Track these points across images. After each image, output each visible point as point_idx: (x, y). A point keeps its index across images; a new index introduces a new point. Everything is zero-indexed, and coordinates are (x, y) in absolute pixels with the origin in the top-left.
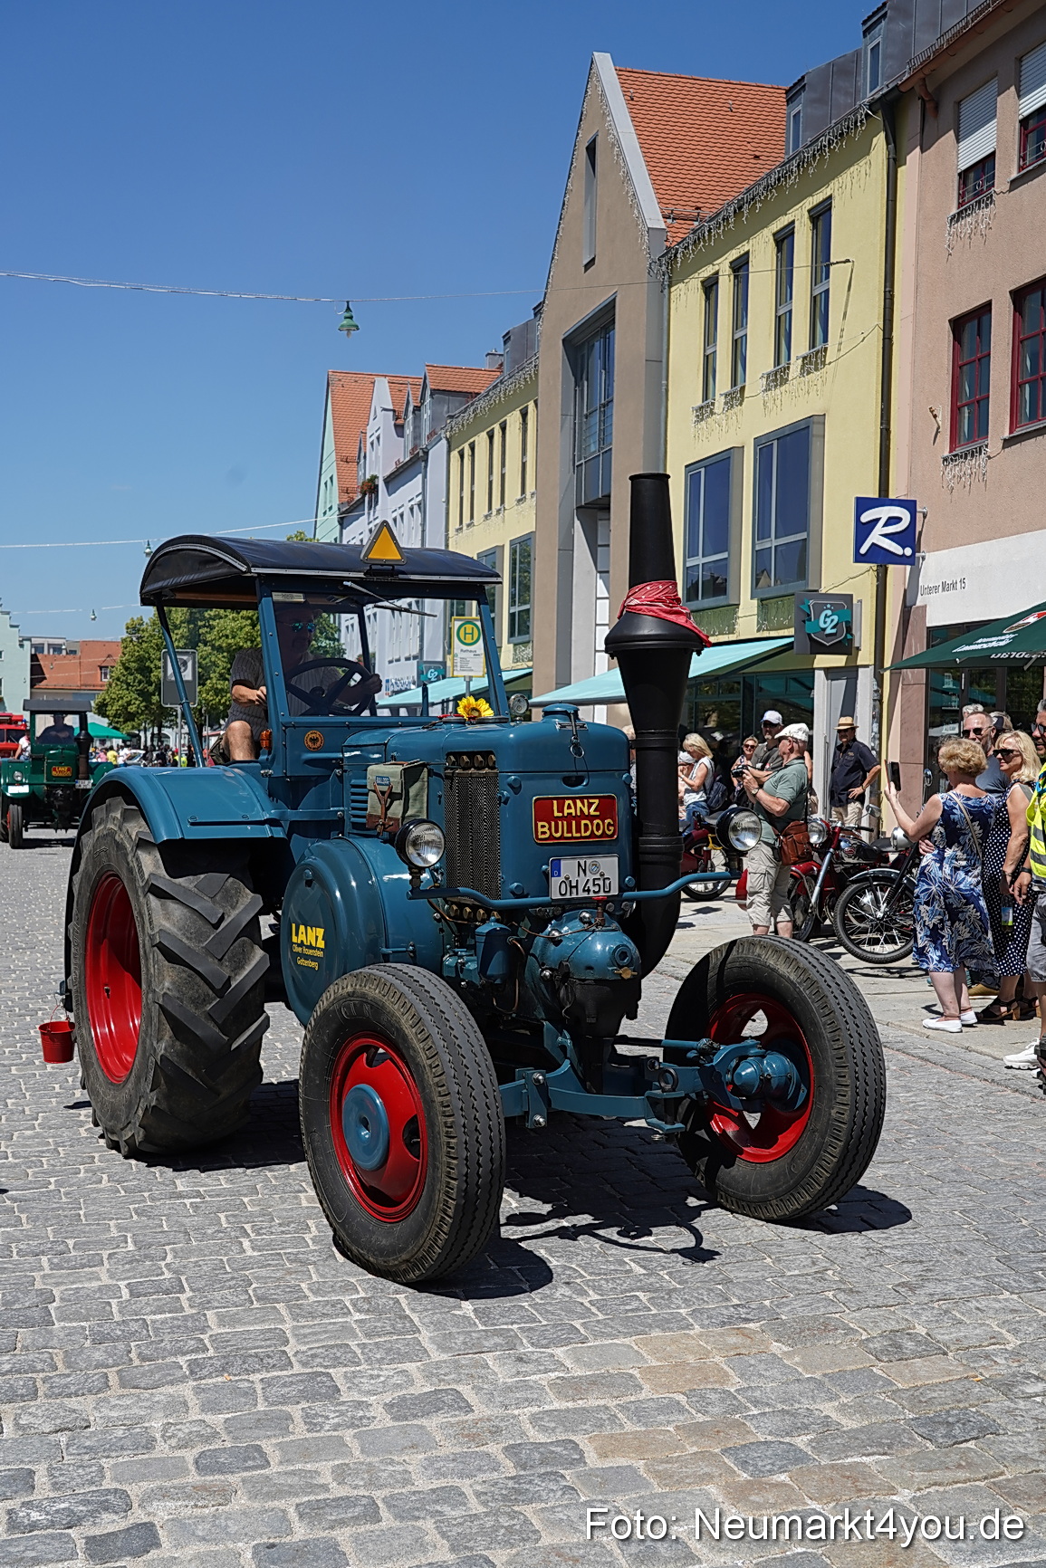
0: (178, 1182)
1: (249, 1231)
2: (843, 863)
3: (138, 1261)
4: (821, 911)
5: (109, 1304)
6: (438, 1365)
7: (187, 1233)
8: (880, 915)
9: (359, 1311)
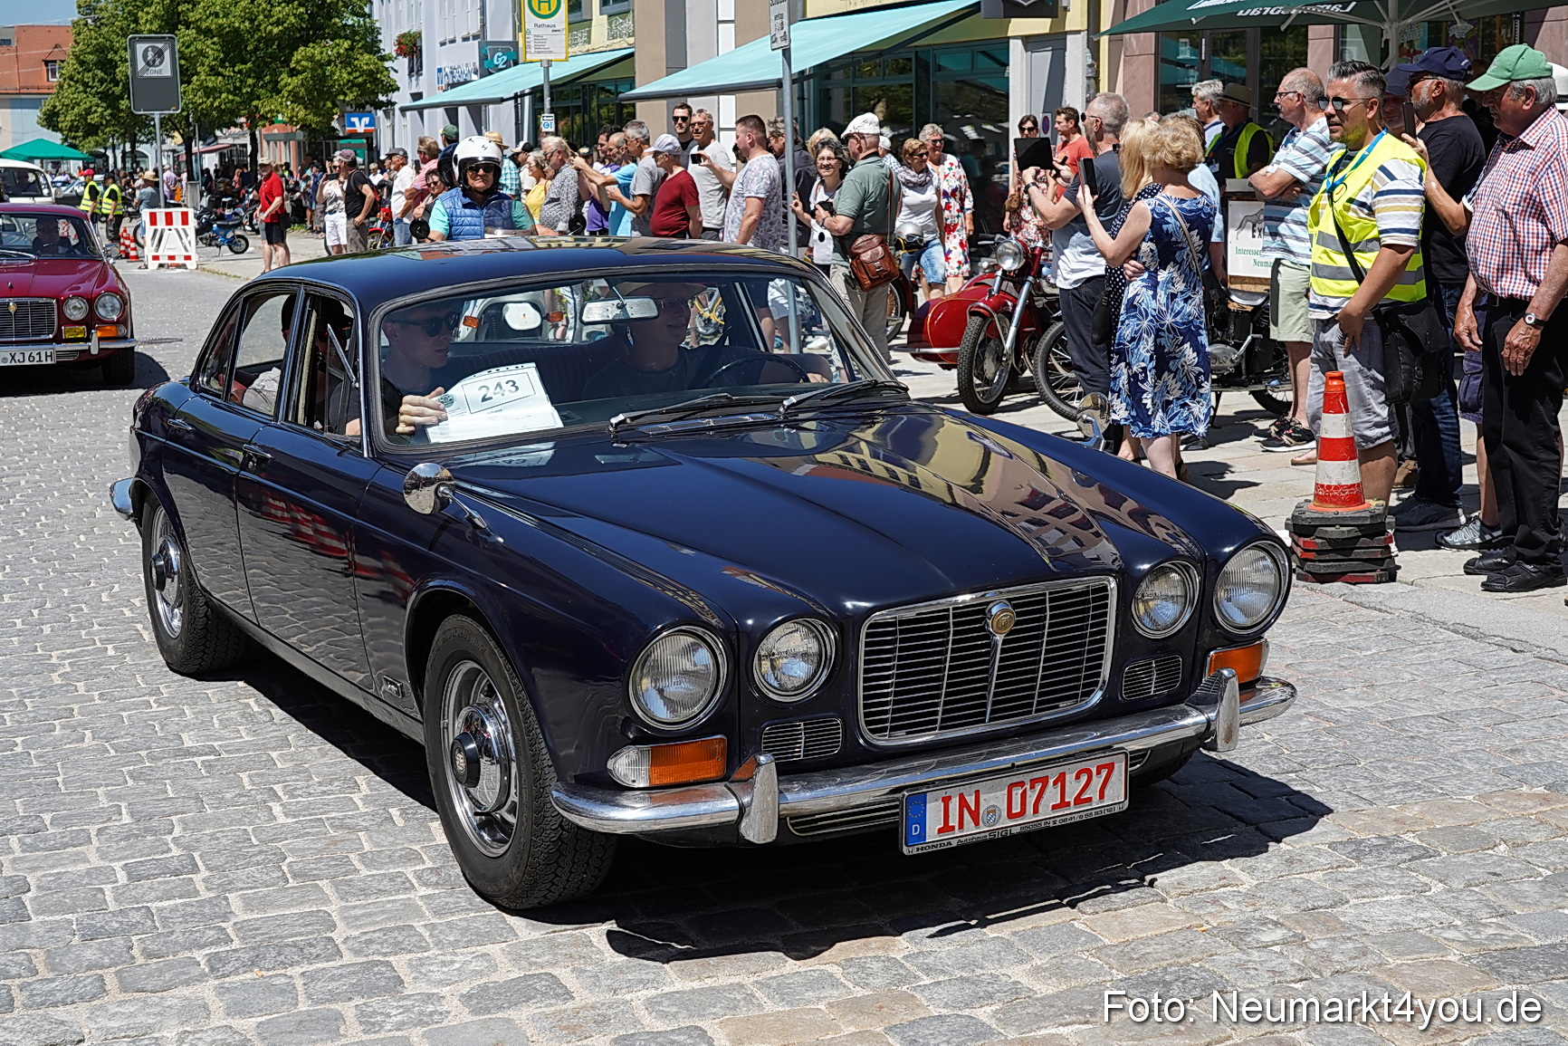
0: (185, 736)
1: (281, 794)
2: (1046, 295)
3: (136, 836)
4: (1018, 359)
5: (101, 890)
6: (528, 945)
7: (198, 799)
9: (426, 885)
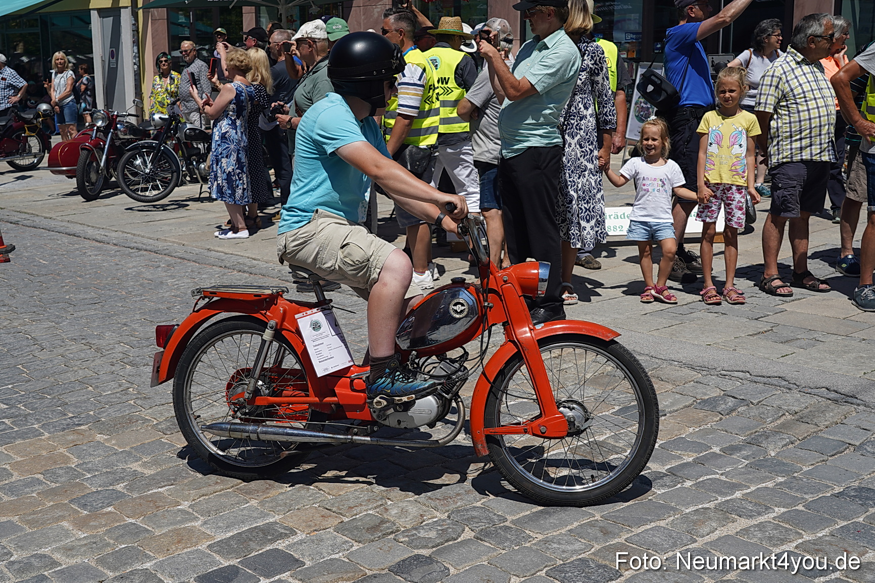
2: (120, 139)
8: (147, 171)
